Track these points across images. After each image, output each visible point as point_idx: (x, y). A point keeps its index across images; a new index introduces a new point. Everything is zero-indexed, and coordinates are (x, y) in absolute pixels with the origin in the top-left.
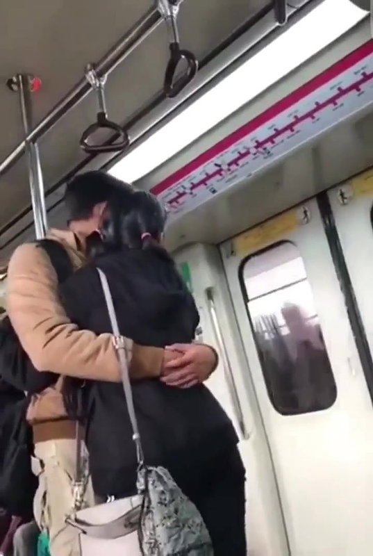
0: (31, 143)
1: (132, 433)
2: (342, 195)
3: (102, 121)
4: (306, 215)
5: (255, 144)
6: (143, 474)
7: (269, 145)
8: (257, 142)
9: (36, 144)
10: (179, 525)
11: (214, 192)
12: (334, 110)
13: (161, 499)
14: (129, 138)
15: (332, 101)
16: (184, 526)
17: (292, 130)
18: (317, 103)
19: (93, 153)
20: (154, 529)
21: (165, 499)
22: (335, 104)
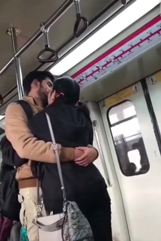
0: (17, 58)
1: (61, 186)
2: (152, 80)
3: (47, 49)
4: (136, 89)
5: (114, 58)
6: (66, 204)
7: (120, 58)
8: (115, 57)
9: (19, 58)
10: (79, 228)
11: (96, 79)
12: (148, 42)
13: (72, 216)
14: (58, 56)
15: (148, 38)
16: (81, 228)
17: (130, 51)
18: (141, 40)
19: (43, 63)
20: (68, 229)
21: (74, 217)
22: (149, 40)
